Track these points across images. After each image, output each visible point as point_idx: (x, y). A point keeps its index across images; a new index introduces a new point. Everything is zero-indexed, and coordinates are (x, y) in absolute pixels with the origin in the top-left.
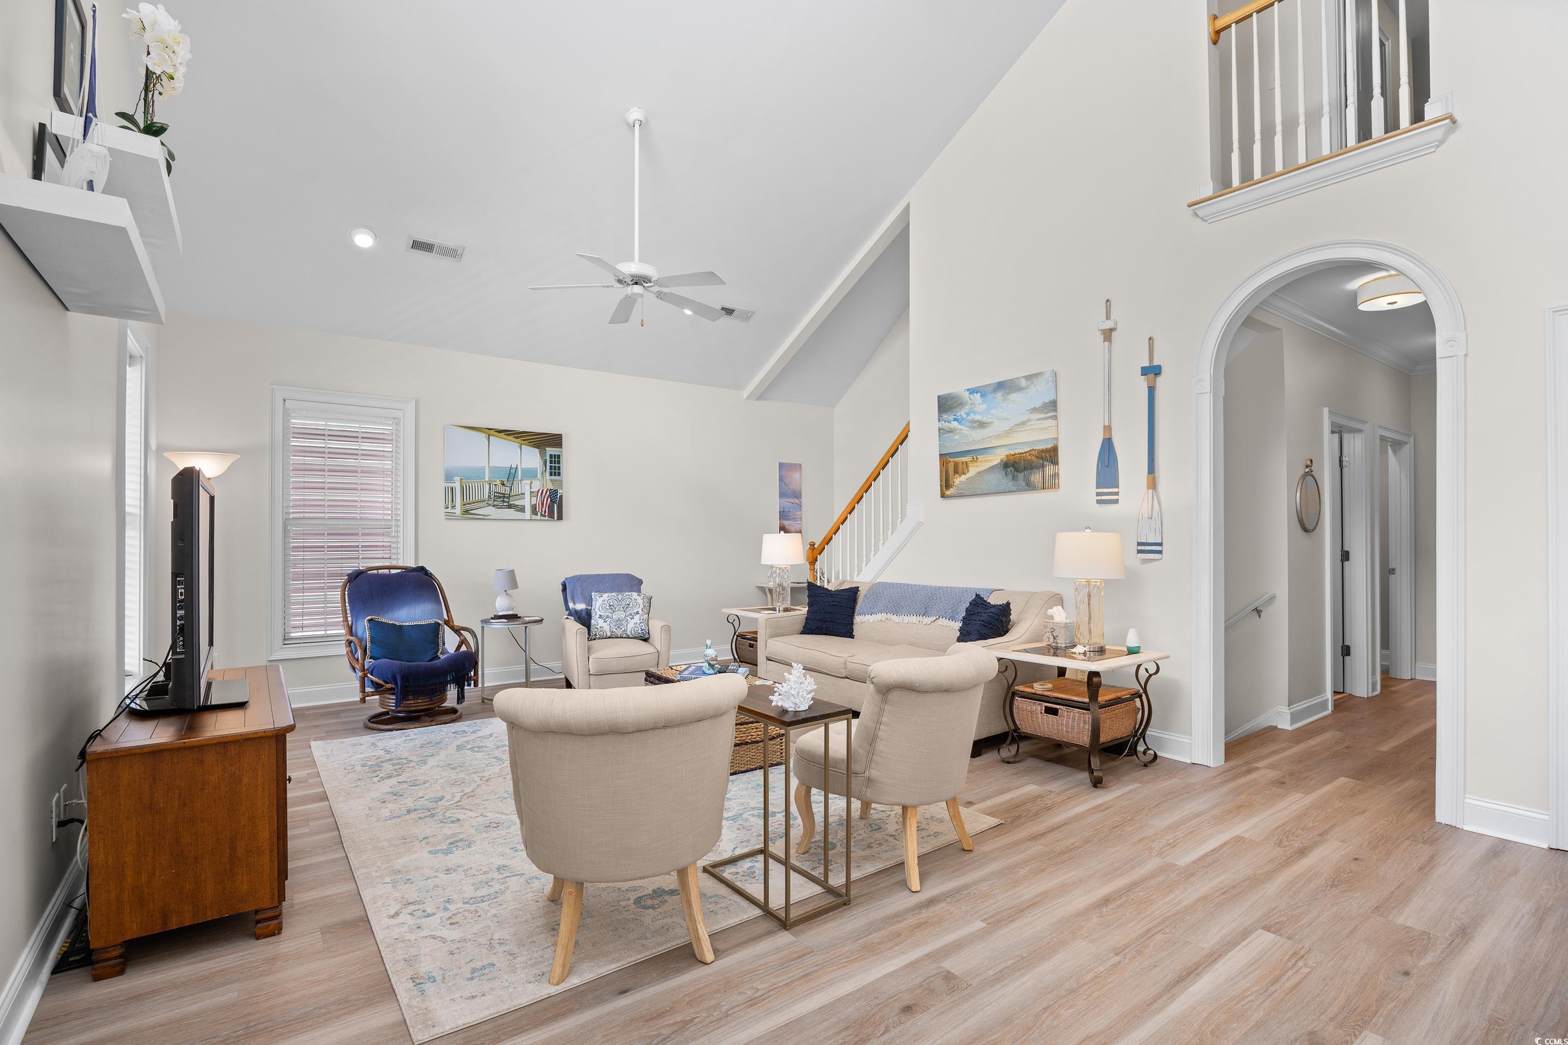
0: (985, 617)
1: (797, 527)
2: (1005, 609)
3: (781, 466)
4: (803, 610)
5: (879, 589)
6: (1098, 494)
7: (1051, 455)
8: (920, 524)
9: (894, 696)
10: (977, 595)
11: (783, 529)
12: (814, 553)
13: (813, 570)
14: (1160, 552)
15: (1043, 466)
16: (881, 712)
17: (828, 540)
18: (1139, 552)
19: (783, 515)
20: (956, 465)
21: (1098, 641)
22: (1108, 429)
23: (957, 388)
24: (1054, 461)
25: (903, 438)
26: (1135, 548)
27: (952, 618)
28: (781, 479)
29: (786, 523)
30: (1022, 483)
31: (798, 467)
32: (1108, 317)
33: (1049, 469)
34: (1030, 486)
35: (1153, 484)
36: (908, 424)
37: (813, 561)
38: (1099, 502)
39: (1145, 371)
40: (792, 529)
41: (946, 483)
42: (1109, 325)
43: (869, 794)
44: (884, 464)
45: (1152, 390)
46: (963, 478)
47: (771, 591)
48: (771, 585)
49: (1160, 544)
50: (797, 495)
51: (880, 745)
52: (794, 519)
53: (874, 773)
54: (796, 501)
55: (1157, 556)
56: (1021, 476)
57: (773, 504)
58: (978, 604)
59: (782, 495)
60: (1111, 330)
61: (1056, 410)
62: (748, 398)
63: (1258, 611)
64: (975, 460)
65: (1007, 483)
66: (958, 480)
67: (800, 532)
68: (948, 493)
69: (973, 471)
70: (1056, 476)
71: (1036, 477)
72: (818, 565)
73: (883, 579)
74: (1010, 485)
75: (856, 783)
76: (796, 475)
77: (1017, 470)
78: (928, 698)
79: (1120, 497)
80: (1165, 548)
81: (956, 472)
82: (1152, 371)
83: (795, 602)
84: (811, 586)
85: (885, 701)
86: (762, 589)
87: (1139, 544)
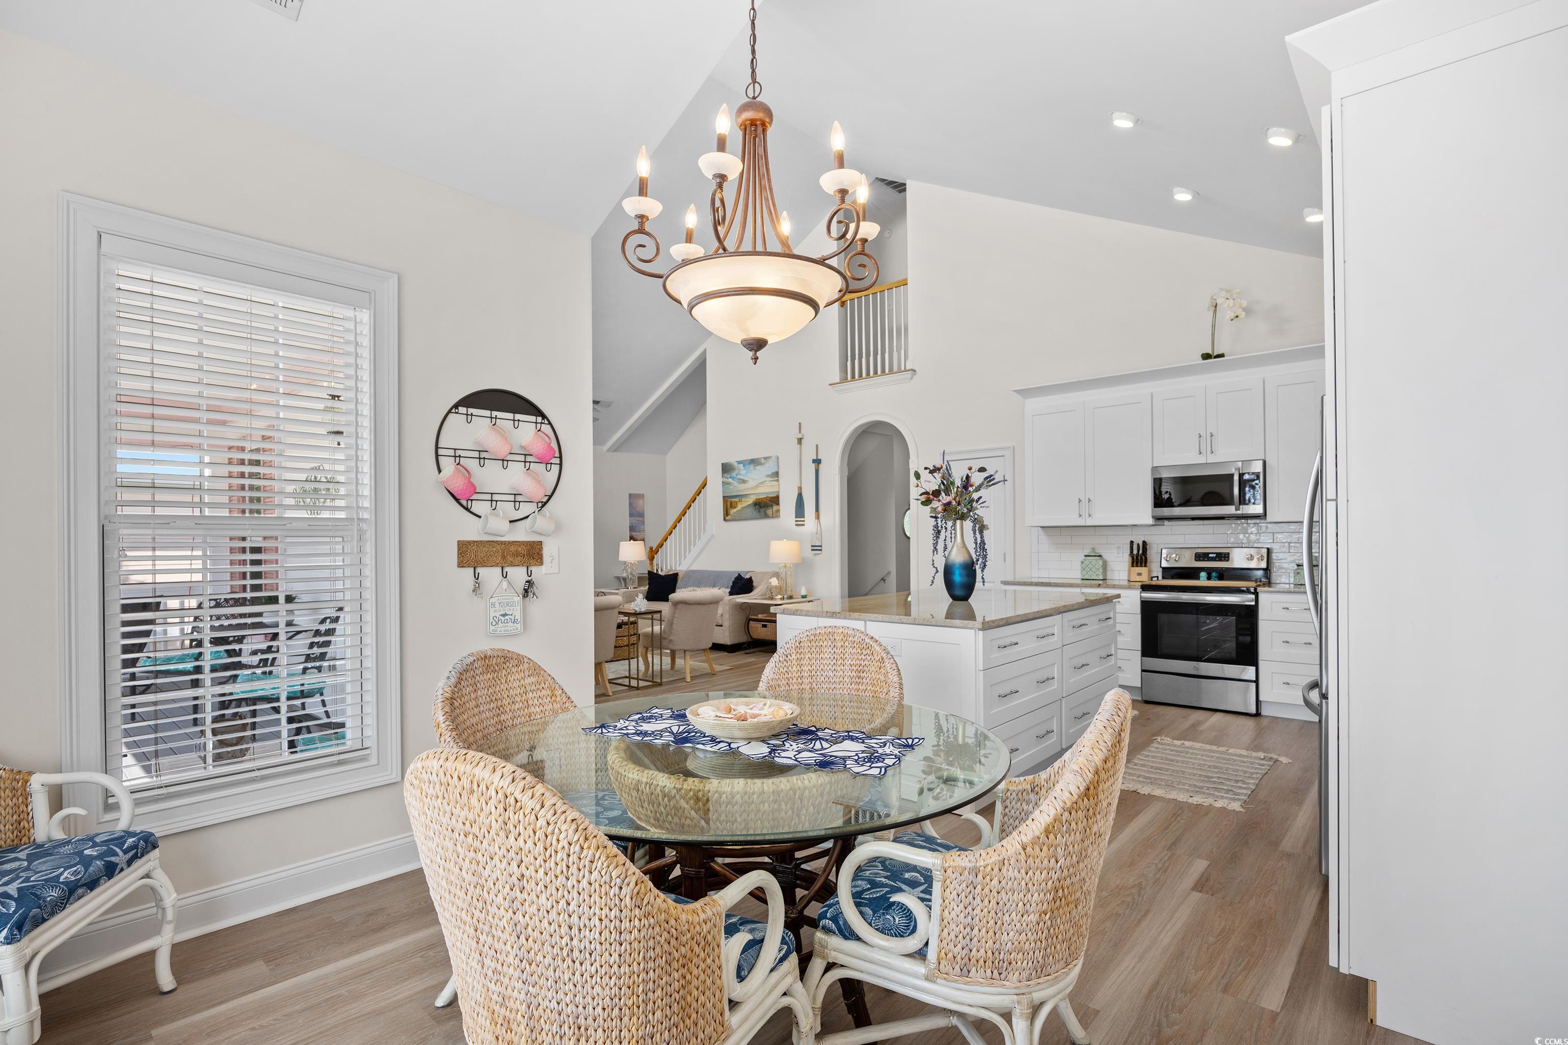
0: (740, 585)
1: (642, 537)
2: (750, 580)
3: (630, 495)
4: (646, 588)
5: (690, 574)
6: (796, 521)
7: (775, 500)
8: (713, 536)
9: (680, 606)
10: (739, 574)
11: (632, 538)
12: (652, 554)
13: (652, 564)
14: (821, 550)
15: (772, 506)
16: (674, 613)
17: (661, 546)
18: (812, 550)
19: (632, 528)
20: (731, 503)
21: (789, 593)
22: (800, 488)
23: (732, 459)
24: (778, 504)
25: (704, 485)
26: (810, 548)
27: (728, 588)
28: (630, 505)
29: (634, 534)
30: (763, 514)
31: (641, 496)
32: (800, 432)
33: (775, 508)
34: (766, 516)
35: (818, 517)
36: (706, 478)
37: (651, 559)
38: (797, 525)
39: (814, 461)
40: (638, 538)
41: (726, 513)
42: (800, 436)
43: (671, 646)
44: (694, 500)
45: (817, 471)
46: (735, 510)
47: (625, 579)
48: (625, 575)
49: (821, 546)
50: (641, 515)
51: (674, 626)
52: (640, 531)
53: (672, 638)
54: (641, 519)
55: (820, 552)
56: (762, 510)
57: (625, 521)
58: (739, 578)
59: (631, 515)
60: (801, 439)
61: (778, 477)
62: (608, 450)
63: (883, 580)
64: (740, 501)
65: (755, 514)
66: (733, 511)
67: (643, 540)
68: (727, 518)
69: (739, 507)
70: (778, 511)
71: (769, 512)
72: (655, 562)
73: (692, 568)
74: (758, 515)
75: (664, 643)
76: (641, 502)
77: (760, 507)
78: (692, 606)
79: (805, 523)
80: (823, 548)
81: (731, 507)
82: (817, 462)
83: (639, 585)
84: (650, 573)
85: (676, 609)
86: (618, 578)
87: (812, 546)
